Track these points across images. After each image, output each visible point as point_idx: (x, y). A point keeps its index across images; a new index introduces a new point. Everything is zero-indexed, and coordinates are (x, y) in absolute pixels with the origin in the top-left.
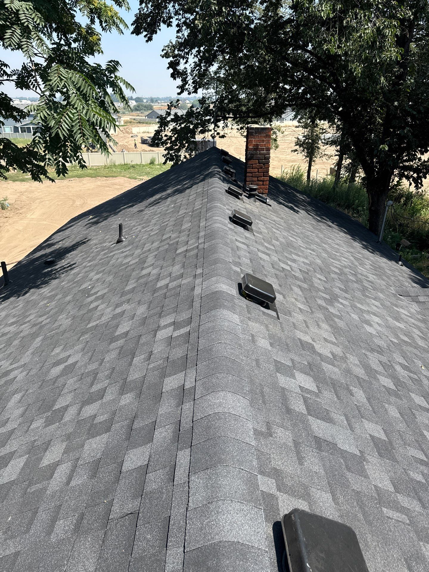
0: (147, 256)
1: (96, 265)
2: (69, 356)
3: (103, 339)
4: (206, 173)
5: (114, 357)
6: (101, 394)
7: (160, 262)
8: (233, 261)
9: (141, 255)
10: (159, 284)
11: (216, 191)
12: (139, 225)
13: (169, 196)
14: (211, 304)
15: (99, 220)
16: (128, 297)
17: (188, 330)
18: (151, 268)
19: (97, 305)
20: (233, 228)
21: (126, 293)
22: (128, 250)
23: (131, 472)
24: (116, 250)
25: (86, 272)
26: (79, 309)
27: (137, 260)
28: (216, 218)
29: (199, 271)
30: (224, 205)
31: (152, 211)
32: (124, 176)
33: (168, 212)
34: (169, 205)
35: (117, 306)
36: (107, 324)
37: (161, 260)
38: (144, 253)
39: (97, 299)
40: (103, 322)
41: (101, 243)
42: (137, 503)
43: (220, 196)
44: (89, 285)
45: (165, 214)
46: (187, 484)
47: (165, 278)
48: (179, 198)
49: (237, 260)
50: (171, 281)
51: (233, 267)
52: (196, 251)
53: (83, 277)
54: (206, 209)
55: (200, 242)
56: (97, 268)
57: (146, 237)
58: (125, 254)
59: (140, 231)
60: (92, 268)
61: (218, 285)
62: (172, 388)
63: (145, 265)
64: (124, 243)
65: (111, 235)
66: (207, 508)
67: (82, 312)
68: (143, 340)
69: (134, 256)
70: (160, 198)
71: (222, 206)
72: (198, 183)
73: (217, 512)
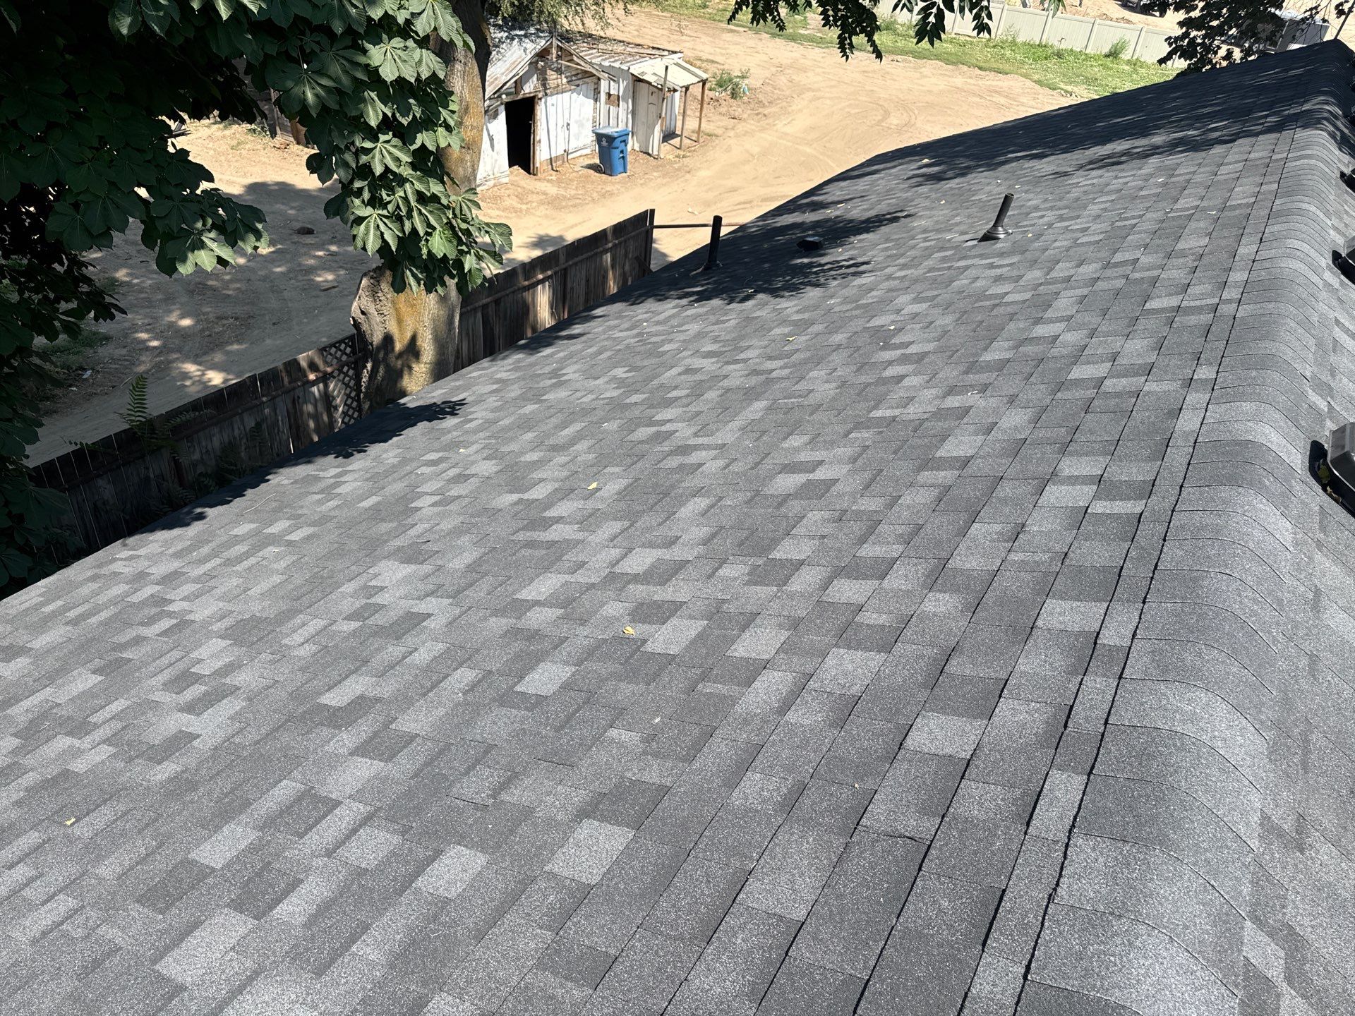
0: (1057, 294)
1: (916, 281)
2: (821, 463)
3: (905, 453)
4: (1292, 111)
5: (923, 501)
6: (882, 569)
7: (1093, 319)
8: (1314, 376)
9: (1041, 284)
10: (1077, 373)
11: (1312, 168)
12: (1051, 208)
13: (1155, 151)
14: (1224, 467)
15: (944, 172)
16: (984, 377)
17: (1138, 510)
18: (1063, 325)
19: (901, 373)
20: (1337, 285)
21: (982, 368)
22: (1007, 265)
23: (926, 757)
24: (975, 257)
25: (890, 290)
26: (858, 370)
27: (1028, 296)
28: (1297, 244)
29: (1205, 373)
30: (1327, 214)
31: (1094, 181)
32: (1026, 76)
33: (1142, 193)
34: (1151, 175)
35: (951, 391)
36: (921, 425)
37: (1093, 313)
38: (1050, 284)
39: (904, 359)
40: (911, 417)
41: (938, 231)
42: (930, 825)
43: (1323, 186)
44: (893, 322)
45: (1134, 198)
46: (1060, 847)
47: (1097, 362)
48: (1185, 163)
49: (1325, 377)
50: (1111, 374)
51: (1310, 392)
52: (1206, 318)
53: (882, 301)
54: (1267, 212)
55: (1226, 296)
56: (919, 287)
57: (1065, 243)
58: (998, 271)
59: (1050, 225)
60: (907, 284)
61: (1258, 427)
62: (1063, 627)
63: (1049, 314)
64: (999, 245)
65: (969, 217)
66: (1103, 921)
67: (863, 379)
68: (1005, 490)
69: (1021, 283)
70: (1126, 153)
71: (1321, 215)
72: (1257, 134)
73: (1131, 944)
